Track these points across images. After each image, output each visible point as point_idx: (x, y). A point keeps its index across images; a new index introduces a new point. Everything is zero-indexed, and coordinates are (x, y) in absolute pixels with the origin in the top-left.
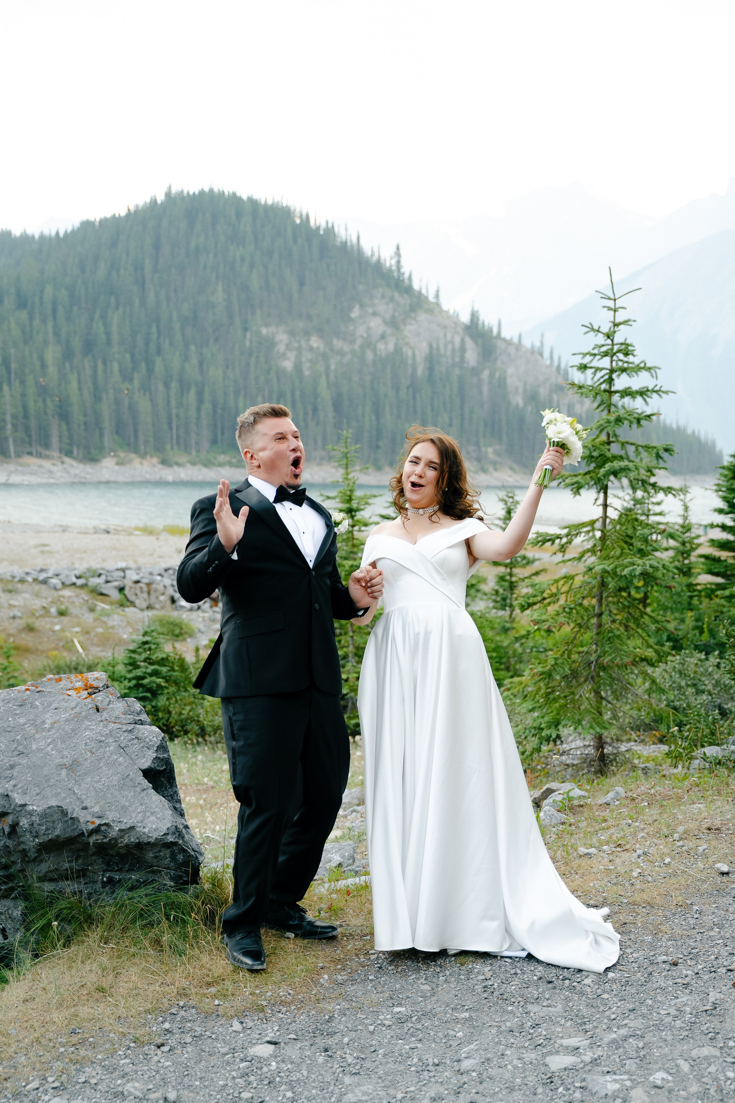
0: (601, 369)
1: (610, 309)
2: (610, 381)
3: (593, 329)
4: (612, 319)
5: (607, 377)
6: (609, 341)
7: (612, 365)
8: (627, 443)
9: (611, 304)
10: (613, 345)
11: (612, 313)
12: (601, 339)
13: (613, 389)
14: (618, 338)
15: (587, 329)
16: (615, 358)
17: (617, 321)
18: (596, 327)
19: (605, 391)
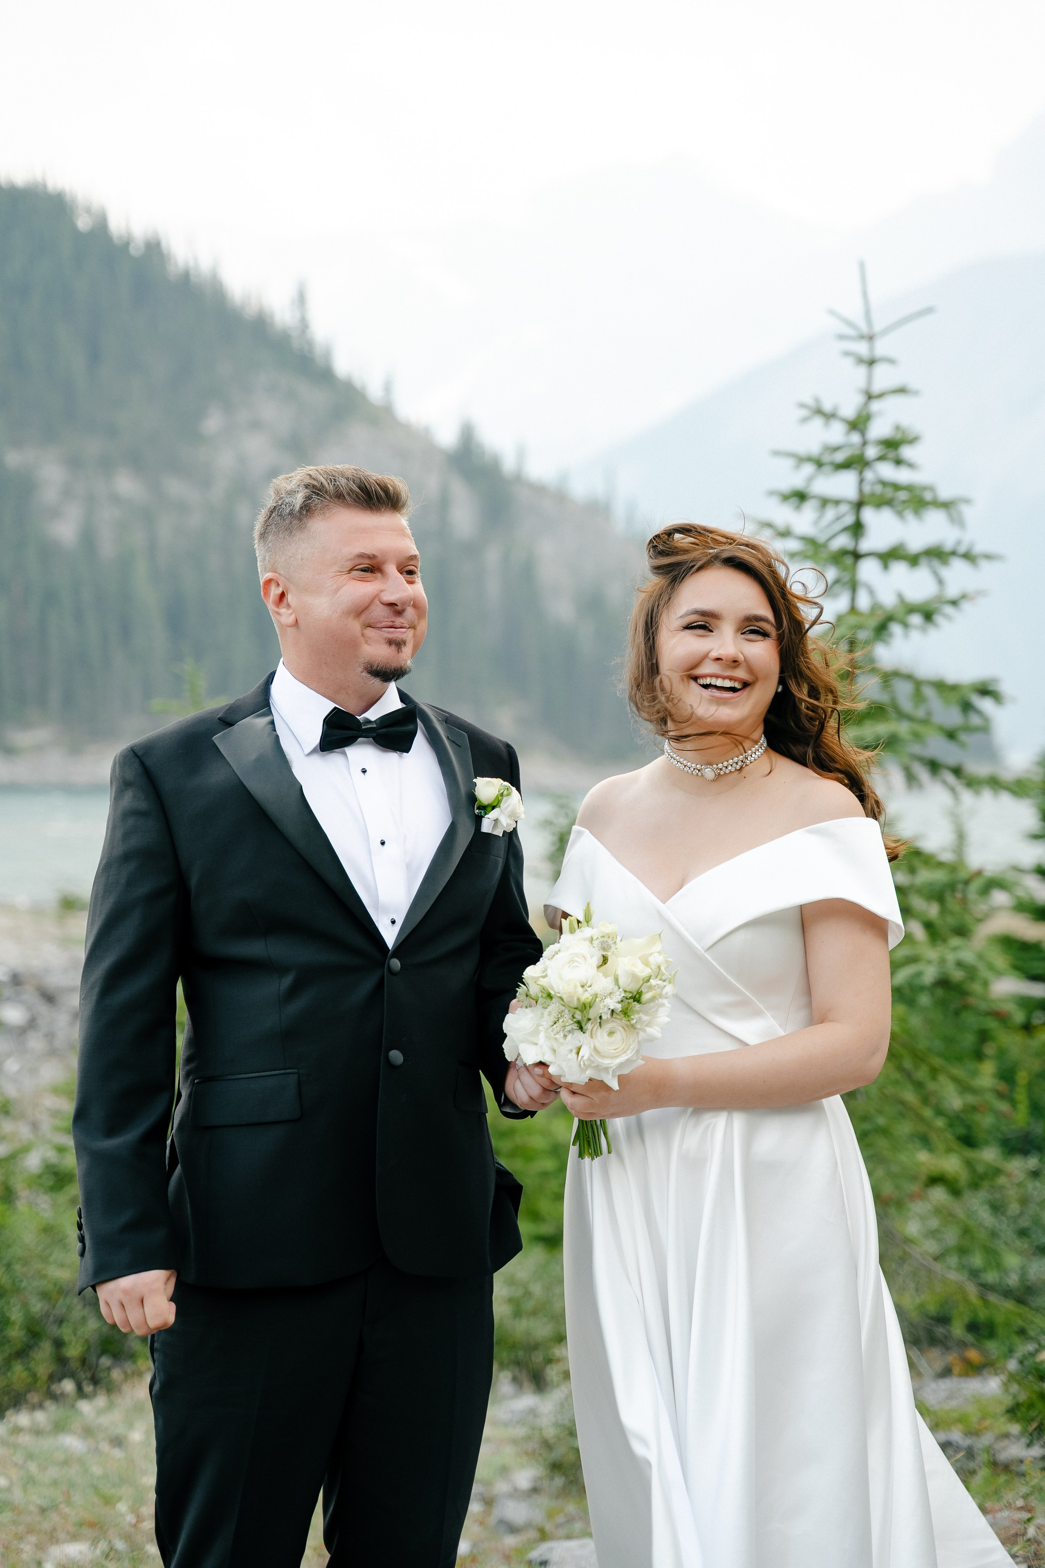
0: (837, 502)
1: (860, 361)
2: (857, 529)
3: (819, 411)
4: (862, 383)
5: (849, 520)
6: (856, 438)
7: (861, 491)
8: (897, 674)
9: (862, 348)
10: (865, 443)
11: (862, 370)
12: (837, 433)
13: (865, 545)
14: (879, 429)
15: (804, 413)
16: (869, 475)
17: (877, 388)
18: (827, 407)
19: (844, 552)
